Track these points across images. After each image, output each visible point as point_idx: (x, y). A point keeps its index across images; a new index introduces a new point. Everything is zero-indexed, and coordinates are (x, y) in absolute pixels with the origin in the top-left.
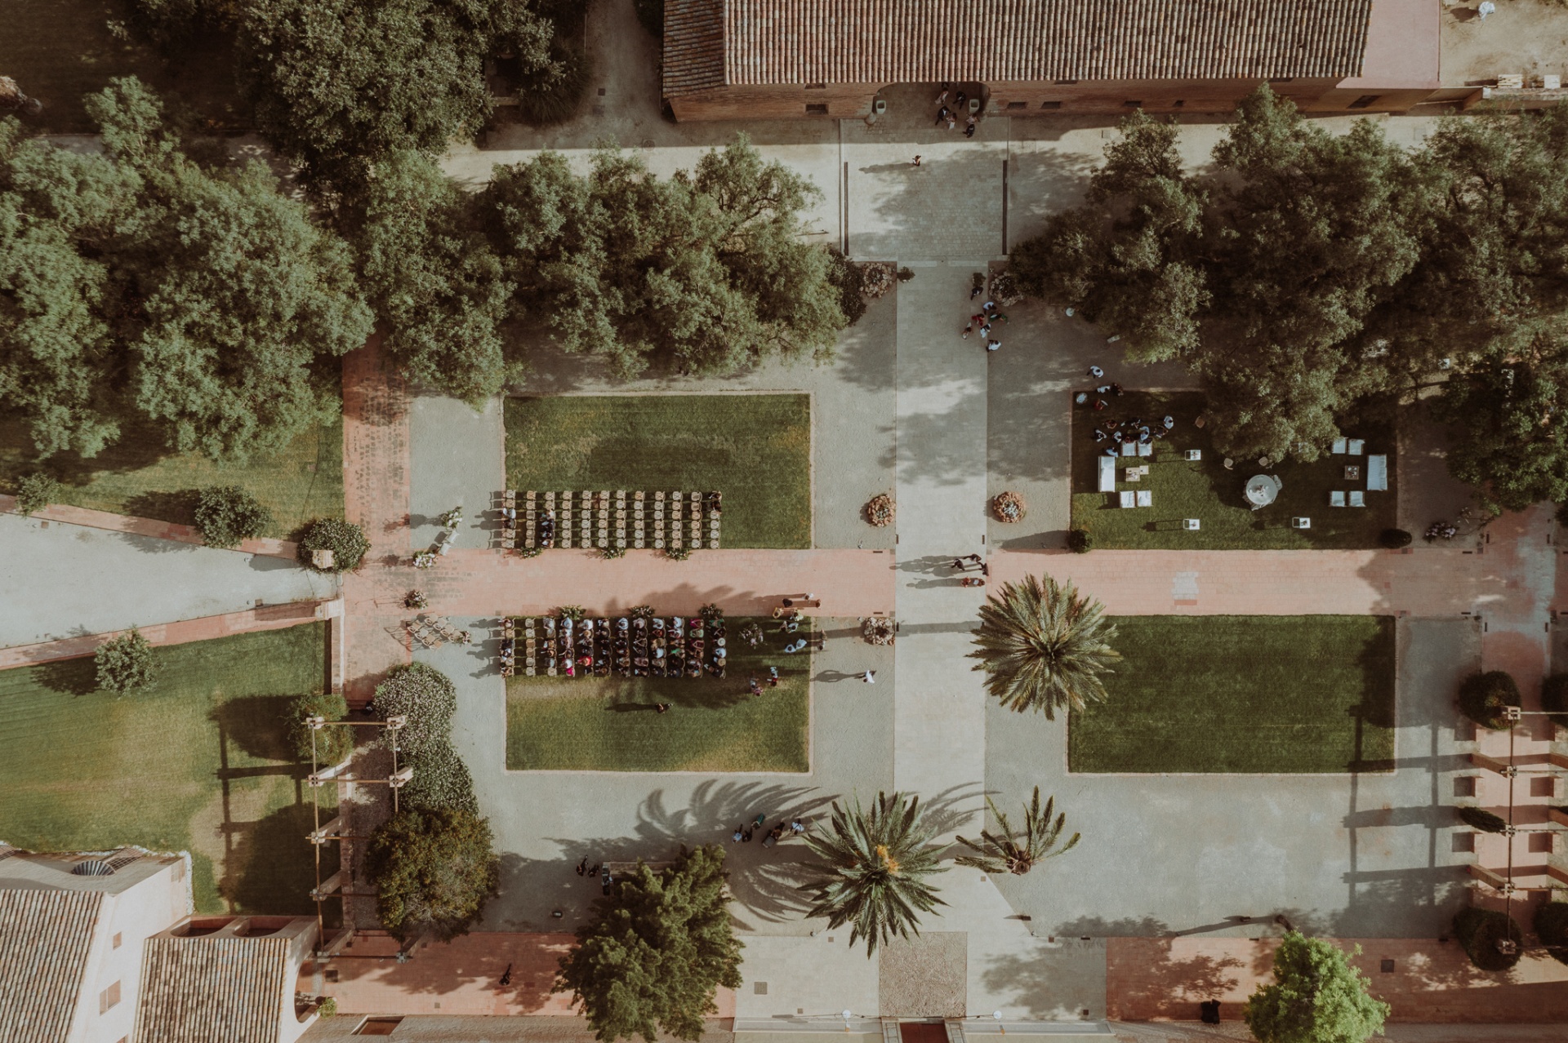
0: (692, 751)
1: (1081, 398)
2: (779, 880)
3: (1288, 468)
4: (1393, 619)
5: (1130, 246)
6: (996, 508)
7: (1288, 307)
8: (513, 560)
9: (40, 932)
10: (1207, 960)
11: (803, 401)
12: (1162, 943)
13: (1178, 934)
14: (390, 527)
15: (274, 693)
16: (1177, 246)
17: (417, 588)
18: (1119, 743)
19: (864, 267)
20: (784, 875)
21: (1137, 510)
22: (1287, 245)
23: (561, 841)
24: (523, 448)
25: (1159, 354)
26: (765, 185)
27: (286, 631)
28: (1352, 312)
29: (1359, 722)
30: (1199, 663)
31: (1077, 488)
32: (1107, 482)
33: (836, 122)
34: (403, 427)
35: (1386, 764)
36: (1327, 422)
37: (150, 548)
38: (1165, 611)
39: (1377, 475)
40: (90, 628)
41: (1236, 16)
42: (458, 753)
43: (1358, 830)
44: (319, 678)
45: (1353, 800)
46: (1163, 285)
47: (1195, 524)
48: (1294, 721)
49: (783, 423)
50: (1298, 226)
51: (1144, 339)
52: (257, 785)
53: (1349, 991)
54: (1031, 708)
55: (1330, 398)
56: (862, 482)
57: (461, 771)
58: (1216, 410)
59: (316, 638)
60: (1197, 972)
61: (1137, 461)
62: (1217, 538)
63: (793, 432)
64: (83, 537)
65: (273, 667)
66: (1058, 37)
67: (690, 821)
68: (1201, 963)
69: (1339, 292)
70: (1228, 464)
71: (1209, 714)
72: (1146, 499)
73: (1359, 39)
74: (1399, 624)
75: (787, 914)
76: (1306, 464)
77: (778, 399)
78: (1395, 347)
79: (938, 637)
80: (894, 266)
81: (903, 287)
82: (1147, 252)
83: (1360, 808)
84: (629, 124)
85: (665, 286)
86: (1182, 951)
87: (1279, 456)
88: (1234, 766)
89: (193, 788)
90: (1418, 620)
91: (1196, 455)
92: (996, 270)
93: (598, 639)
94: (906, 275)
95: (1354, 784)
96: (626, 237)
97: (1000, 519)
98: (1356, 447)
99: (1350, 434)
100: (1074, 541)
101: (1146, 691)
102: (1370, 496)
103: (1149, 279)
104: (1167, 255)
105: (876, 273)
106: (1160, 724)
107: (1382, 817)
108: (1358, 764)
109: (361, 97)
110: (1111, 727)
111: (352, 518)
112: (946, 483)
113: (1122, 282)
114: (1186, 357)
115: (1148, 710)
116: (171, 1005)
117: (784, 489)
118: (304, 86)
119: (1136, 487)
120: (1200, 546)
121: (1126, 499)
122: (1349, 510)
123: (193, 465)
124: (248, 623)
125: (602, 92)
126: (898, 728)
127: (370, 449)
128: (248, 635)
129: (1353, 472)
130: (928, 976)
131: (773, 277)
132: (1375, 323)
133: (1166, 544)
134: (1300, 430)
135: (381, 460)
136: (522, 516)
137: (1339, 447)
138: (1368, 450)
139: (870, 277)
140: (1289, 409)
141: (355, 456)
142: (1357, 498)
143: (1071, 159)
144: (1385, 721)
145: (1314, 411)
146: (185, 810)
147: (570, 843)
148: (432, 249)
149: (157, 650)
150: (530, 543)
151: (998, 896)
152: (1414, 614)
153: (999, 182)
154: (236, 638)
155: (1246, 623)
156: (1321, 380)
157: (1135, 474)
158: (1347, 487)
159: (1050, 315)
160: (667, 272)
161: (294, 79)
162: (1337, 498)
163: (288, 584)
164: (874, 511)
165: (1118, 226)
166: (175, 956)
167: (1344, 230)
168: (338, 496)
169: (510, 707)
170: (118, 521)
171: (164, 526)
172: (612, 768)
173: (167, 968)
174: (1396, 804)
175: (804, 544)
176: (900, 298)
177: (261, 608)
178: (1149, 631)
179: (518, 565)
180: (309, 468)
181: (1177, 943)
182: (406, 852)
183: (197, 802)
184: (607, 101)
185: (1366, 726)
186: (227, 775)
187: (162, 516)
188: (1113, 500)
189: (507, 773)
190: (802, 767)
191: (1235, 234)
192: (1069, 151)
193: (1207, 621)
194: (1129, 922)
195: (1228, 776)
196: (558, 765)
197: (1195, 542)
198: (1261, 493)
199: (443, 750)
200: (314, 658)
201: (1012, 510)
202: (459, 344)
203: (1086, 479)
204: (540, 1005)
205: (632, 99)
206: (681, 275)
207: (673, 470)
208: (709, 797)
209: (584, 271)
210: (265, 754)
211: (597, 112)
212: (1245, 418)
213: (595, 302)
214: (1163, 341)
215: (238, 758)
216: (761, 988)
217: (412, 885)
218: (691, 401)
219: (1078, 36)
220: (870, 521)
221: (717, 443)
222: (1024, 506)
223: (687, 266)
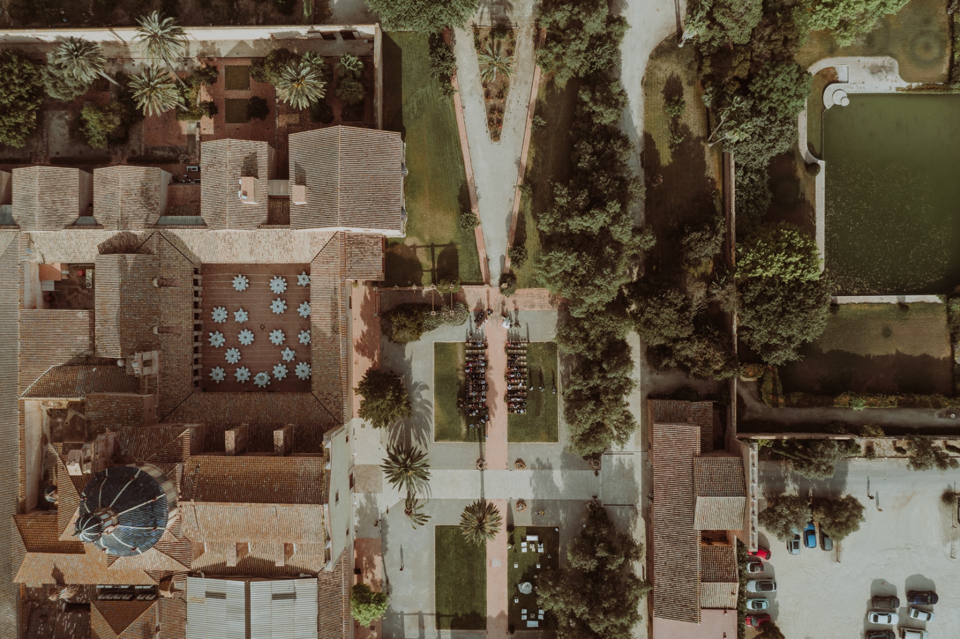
0: (441, 404)
1: (557, 530)
2: (400, 430)
3: (534, 595)
4: (485, 629)
5: (603, 548)
6: (521, 502)
7: (584, 594)
8: (504, 345)
9: (389, 212)
10: (375, 568)
11: (556, 440)
12: (380, 554)
13: (383, 558)
14: (514, 302)
15: (460, 265)
16: (603, 562)
17: (494, 313)
18: (445, 542)
19: (600, 460)
20: (401, 431)
21: (520, 548)
22: (602, 595)
23: (411, 357)
24: (540, 348)
25: (570, 557)
26: (625, 433)
27: (480, 269)
28: (582, 614)
29: (452, 616)
30: (471, 567)
31: (528, 528)
32: (530, 538)
33: (647, 451)
34: (548, 307)
35: (439, 626)
36: (550, 608)
37: (507, 220)
38: (488, 557)
39: (532, 624)
40: (480, 201)
41: (672, 579)
42: (440, 326)
43: (417, 616)
44: (464, 280)
45: (427, 614)
46: (590, 558)
47: (516, 566)
48: (452, 598)
49: (549, 433)
50: (606, 599)
51: (574, 552)
52: (428, 260)
53: (374, 614)
54: (462, 518)
55: (555, 608)
56: (530, 459)
57: (434, 328)
58: (552, 574)
59: (478, 280)
60: (372, 565)
61: (536, 548)
62: (511, 573)
63: (545, 436)
64: (510, 200)
65: (467, 265)
66: (667, 526)
67: (419, 400)
68: (374, 566)
69: (587, 610)
70: (536, 577)
71: (454, 571)
72: (524, 550)
73: (665, 616)
74: (484, 631)
75: (388, 433)
76: (535, 601)
77: (556, 432)
78: (572, 629)
79: (480, 484)
80: (600, 469)
81: (593, 472)
82: (601, 553)
83: (425, 616)
84: (647, 383)
85: (591, 406)
86: (377, 560)
87: (538, 593)
88: (437, 579)
89: (427, 238)
90: (485, 637)
91: (538, 567)
92: (598, 503)
93: (478, 374)
94: (597, 474)
95: (432, 614)
96: (607, 393)
97: (518, 504)
98: (541, 617)
99: (545, 615)
100: (511, 528)
101: (462, 551)
102: (525, 622)
103: (592, 554)
104: (600, 559)
105: (597, 464)
106: (451, 555)
107: (422, 626)
108: (439, 616)
109: (648, 320)
110: (450, 539)
111: (518, 291)
112: (531, 481)
113: (592, 545)
114: (569, 565)
115: (456, 551)
116: (362, 243)
117: (527, 434)
118: (649, 305)
119: (528, 547)
120: (509, 568)
121: (524, 544)
122: (521, 615)
123: (535, 238)
124: (482, 256)
125: (657, 374)
126: (449, 471)
127: (540, 297)
128: (478, 257)
129: (533, 616)
130: (368, 480)
131: (594, 437)
132: (579, 621)
133: (509, 557)
134: (547, 599)
135: (536, 301)
136: (518, 349)
137: (541, 612)
138: (540, 621)
139: (596, 462)
140: (552, 596)
141: (538, 292)
142: (524, 618)
143: (635, 523)
144: (453, 627)
145: (552, 604)
146: (419, 235)
147: (411, 360)
148: (603, 334)
149: (474, 231)
150: (509, 351)
151: (394, 503)
152: (487, 636)
153: (627, 503)
154: (477, 253)
155: (484, 582)
156: (561, 605)
157: (532, 547)
158: (528, 614)
159: (584, 519)
160: (594, 408)
161: (652, 303)
162: (524, 611)
163: (496, 271)
164: (520, 463)
165: (610, 543)
166: (376, 243)
167: (606, 612)
168: (525, 287)
169: (455, 344)
170: (516, 210)
171: (514, 228)
172: (435, 377)
173: (372, 241)
174: (426, 631)
175: (509, 440)
176: (590, 471)
177: (487, 260)
178: (481, 551)
179: (502, 346)
180: (534, 277)
181: (380, 558)
182: (412, 321)
183: (422, 239)
184: (655, 376)
185: (451, 618)
186: (432, 247)
187: (518, 228)
188: (524, 540)
189: (433, 342)
190: (436, 440)
191: (606, 579)
192: (638, 522)
193: (485, 570)
194: (387, 543)
195: (434, 577)
196: (436, 360)
197: (510, 566)
198: (525, 588)
199: (440, 323)
200: (471, 279)
201: (521, 508)
202: (573, 343)
203: (531, 531)
204: (357, 351)
205: (655, 384)
206: (593, 411)
207: (533, 398)
208: (426, 405)
209: (595, 381)
210: (438, 262)
211: (651, 373)
212: (550, 583)
213: (585, 386)
214: (573, 559)
215: (438, 251)
216: (363, 426)
217: (402, 323)
218: (556, 404)
219: (667, 532)
220: (517, 462)
221: (542, 412)
222: (522, 511)
223: (596, 413)
